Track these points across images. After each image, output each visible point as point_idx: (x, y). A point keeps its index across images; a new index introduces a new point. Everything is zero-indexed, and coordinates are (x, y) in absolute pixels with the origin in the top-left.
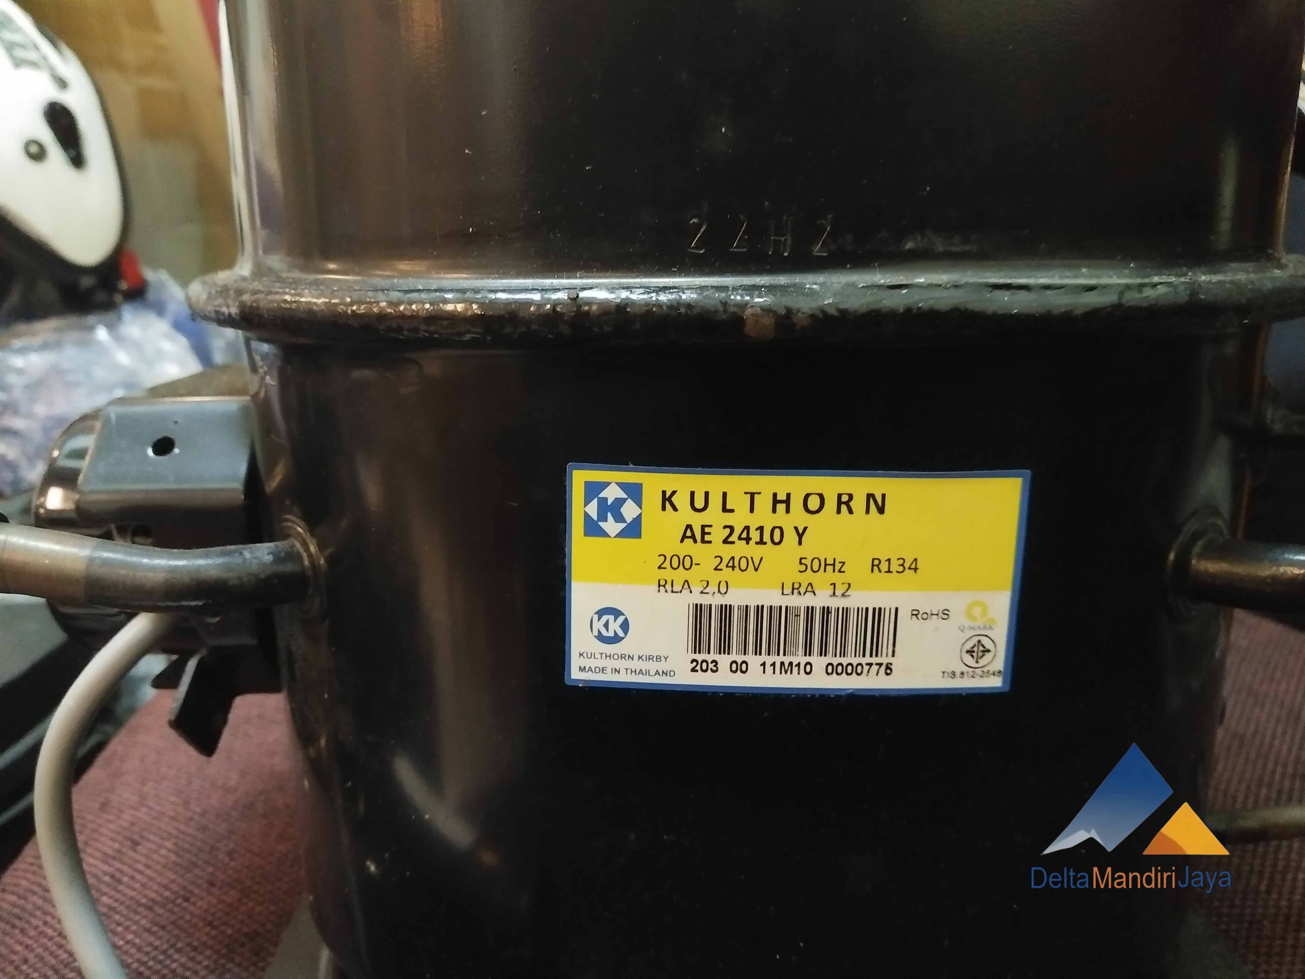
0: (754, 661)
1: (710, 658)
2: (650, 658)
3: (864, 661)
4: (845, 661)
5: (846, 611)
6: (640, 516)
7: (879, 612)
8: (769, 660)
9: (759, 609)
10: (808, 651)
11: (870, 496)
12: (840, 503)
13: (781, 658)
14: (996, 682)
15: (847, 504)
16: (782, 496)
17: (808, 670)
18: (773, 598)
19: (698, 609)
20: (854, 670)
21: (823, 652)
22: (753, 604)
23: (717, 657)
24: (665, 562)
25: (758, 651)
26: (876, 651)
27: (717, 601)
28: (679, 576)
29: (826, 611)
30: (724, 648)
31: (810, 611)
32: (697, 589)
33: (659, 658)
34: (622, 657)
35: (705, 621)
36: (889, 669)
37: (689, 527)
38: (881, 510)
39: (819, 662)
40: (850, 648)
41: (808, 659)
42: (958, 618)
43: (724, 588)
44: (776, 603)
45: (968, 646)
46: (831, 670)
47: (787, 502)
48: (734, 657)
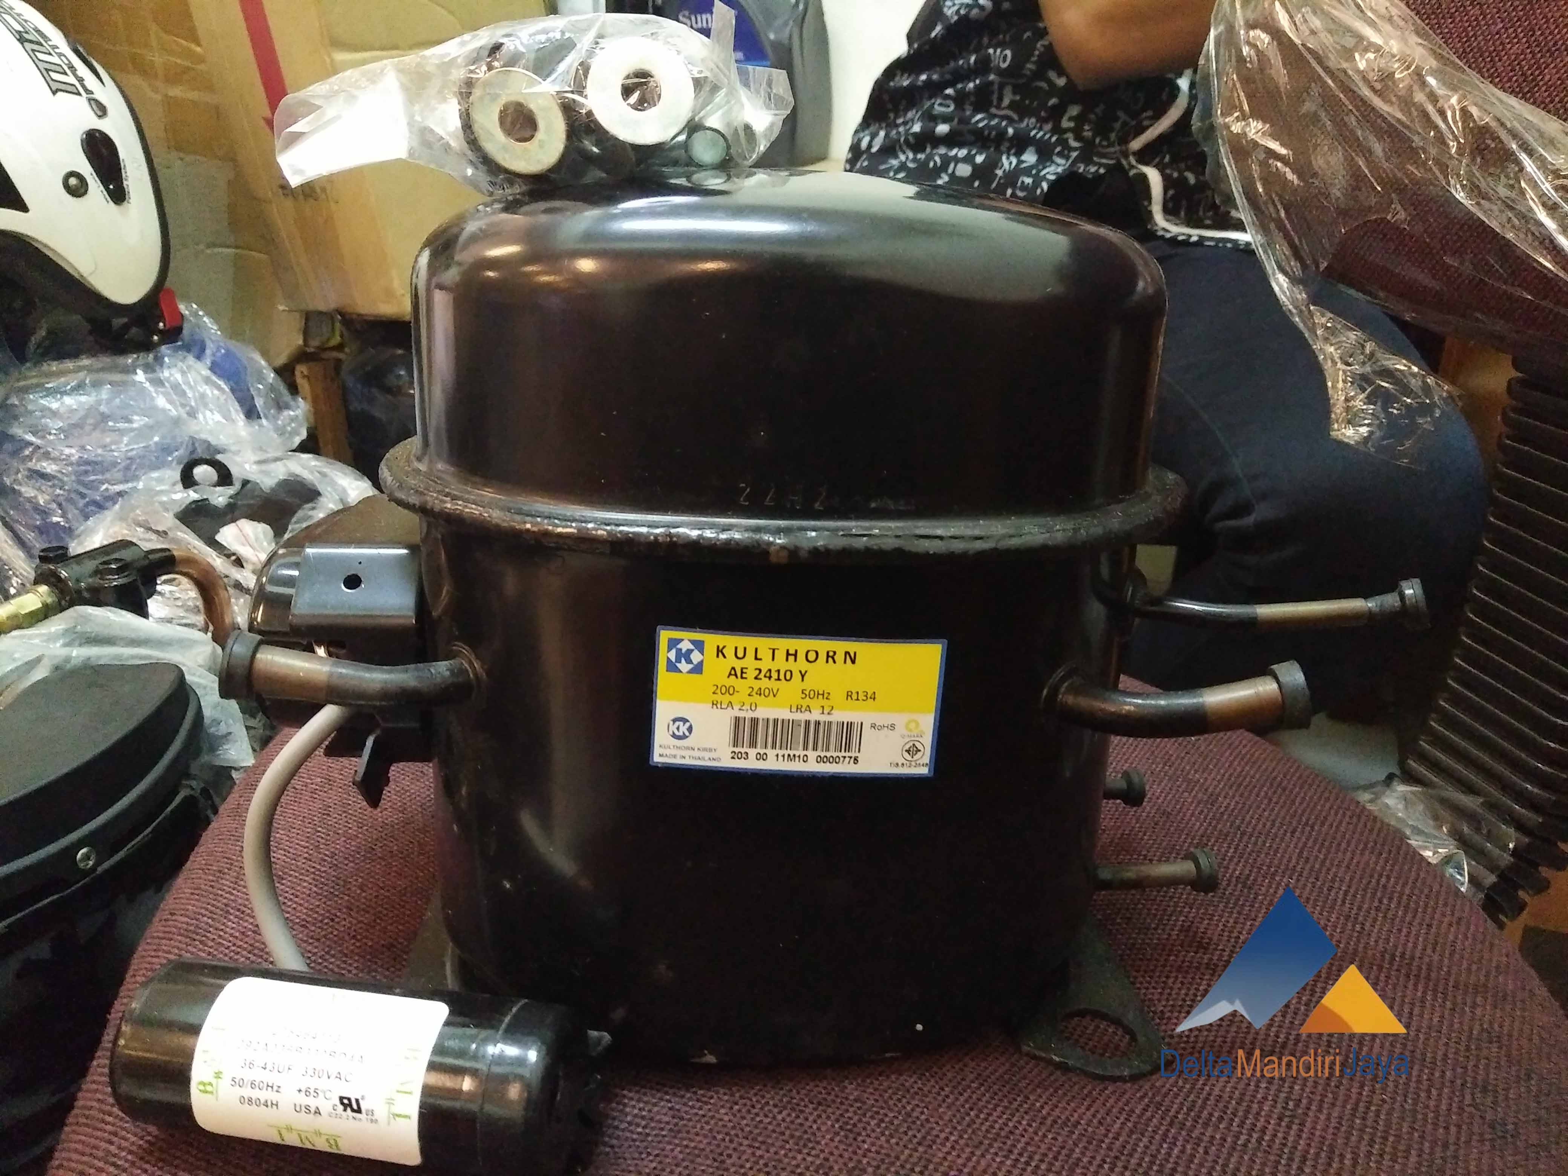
0: (772, 753)
1: (743, 750)
2: (705, 750)
3: (840, 755)
4: (828, 754)
5: (830, 723)
6: (702, 661)
7: (850, 725)
8: (781, 753)
9: (776, 721)
10: (805, 748)
11: (847, 653)
12: (828, 656)
13: (789, 752)
14: (924, 771)
15: (833, 658)
16: (792, 652)
17: (805, 759)
18: (784, 714)
19: (737, 720)
20: (835, 760)
21: (815, 749)
22: (772, 717)
23: (749, 751)
24: (719, 689)
25: (774, 747)
26: (848, 748)
27: (749, 715)
28: (726, 698)
29: (818, 723)
30: (753, 744)
31: (807, 723)
32: (736, 707)
33: (710, 750)
34: (688, 748)
35: (741, 727)
36: (856, 760)
37: (733, 668)
38: (853, 662)
39: (812, 755)
40: (832, 747)
41: (805, 752)
42: (900, 729)
43: (754, 707)
44: (786, 717)
45: (907, 747)
46: (820, 760)
47: (795, 655)
48: (759, 750)
